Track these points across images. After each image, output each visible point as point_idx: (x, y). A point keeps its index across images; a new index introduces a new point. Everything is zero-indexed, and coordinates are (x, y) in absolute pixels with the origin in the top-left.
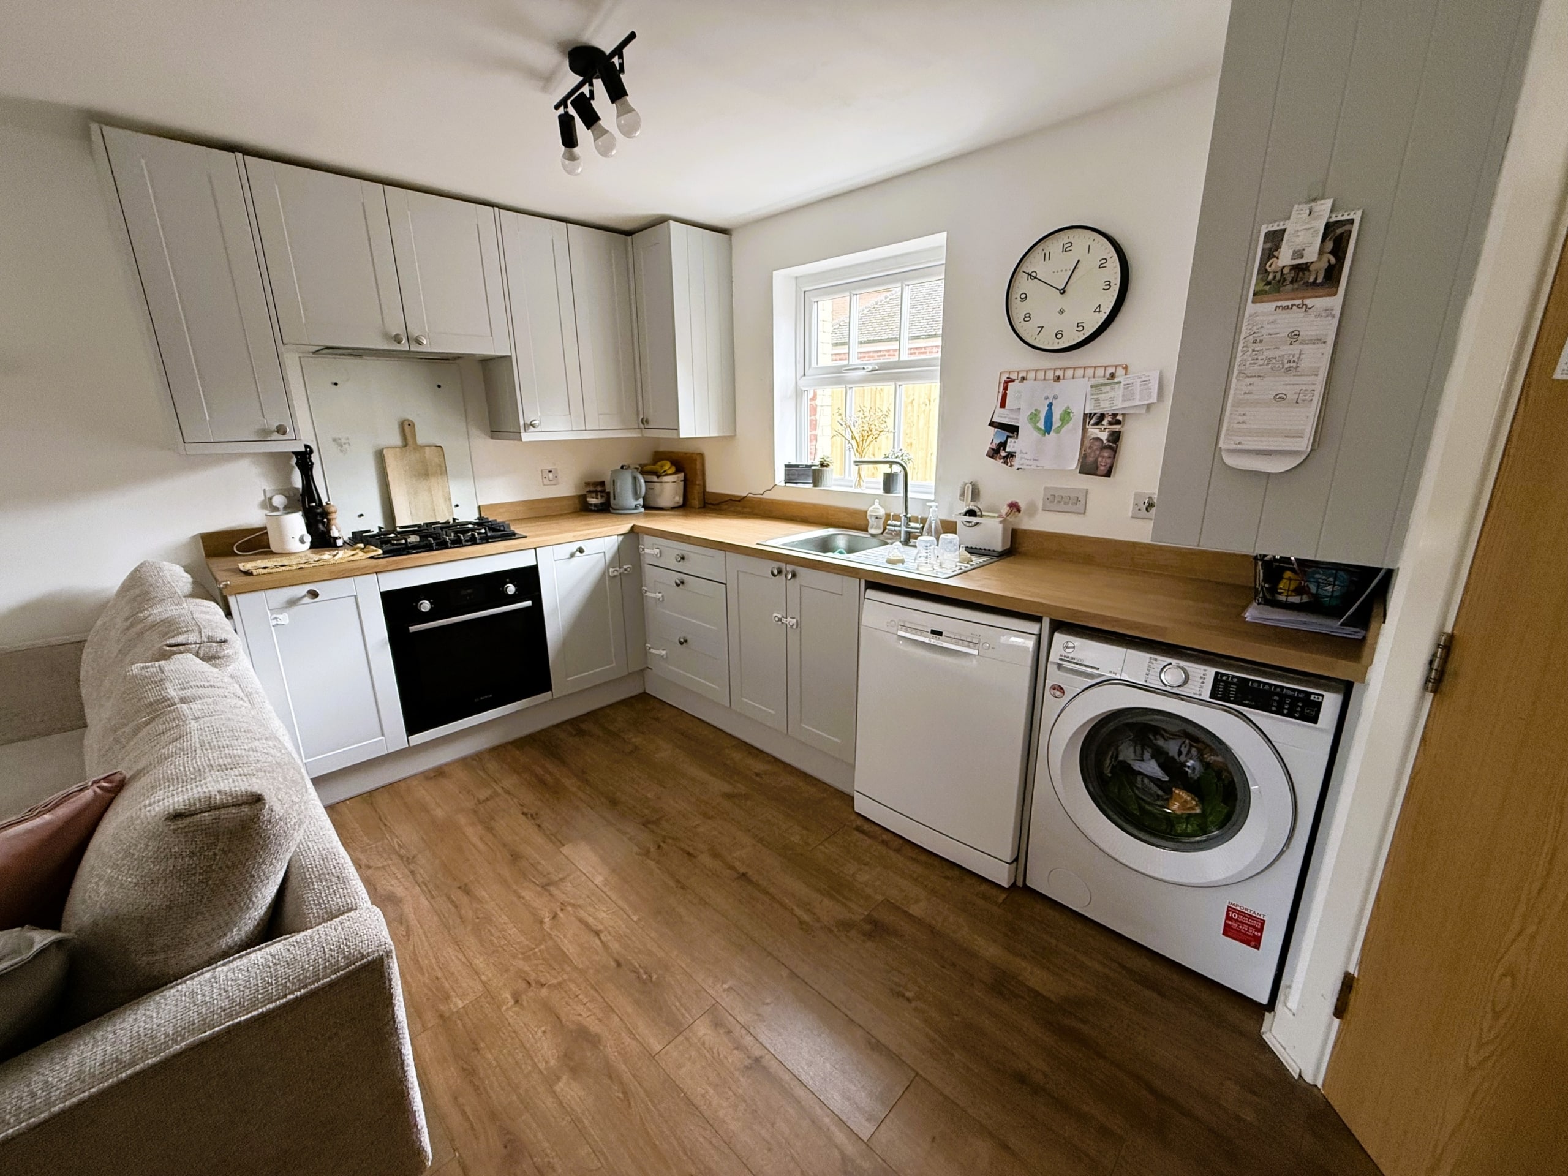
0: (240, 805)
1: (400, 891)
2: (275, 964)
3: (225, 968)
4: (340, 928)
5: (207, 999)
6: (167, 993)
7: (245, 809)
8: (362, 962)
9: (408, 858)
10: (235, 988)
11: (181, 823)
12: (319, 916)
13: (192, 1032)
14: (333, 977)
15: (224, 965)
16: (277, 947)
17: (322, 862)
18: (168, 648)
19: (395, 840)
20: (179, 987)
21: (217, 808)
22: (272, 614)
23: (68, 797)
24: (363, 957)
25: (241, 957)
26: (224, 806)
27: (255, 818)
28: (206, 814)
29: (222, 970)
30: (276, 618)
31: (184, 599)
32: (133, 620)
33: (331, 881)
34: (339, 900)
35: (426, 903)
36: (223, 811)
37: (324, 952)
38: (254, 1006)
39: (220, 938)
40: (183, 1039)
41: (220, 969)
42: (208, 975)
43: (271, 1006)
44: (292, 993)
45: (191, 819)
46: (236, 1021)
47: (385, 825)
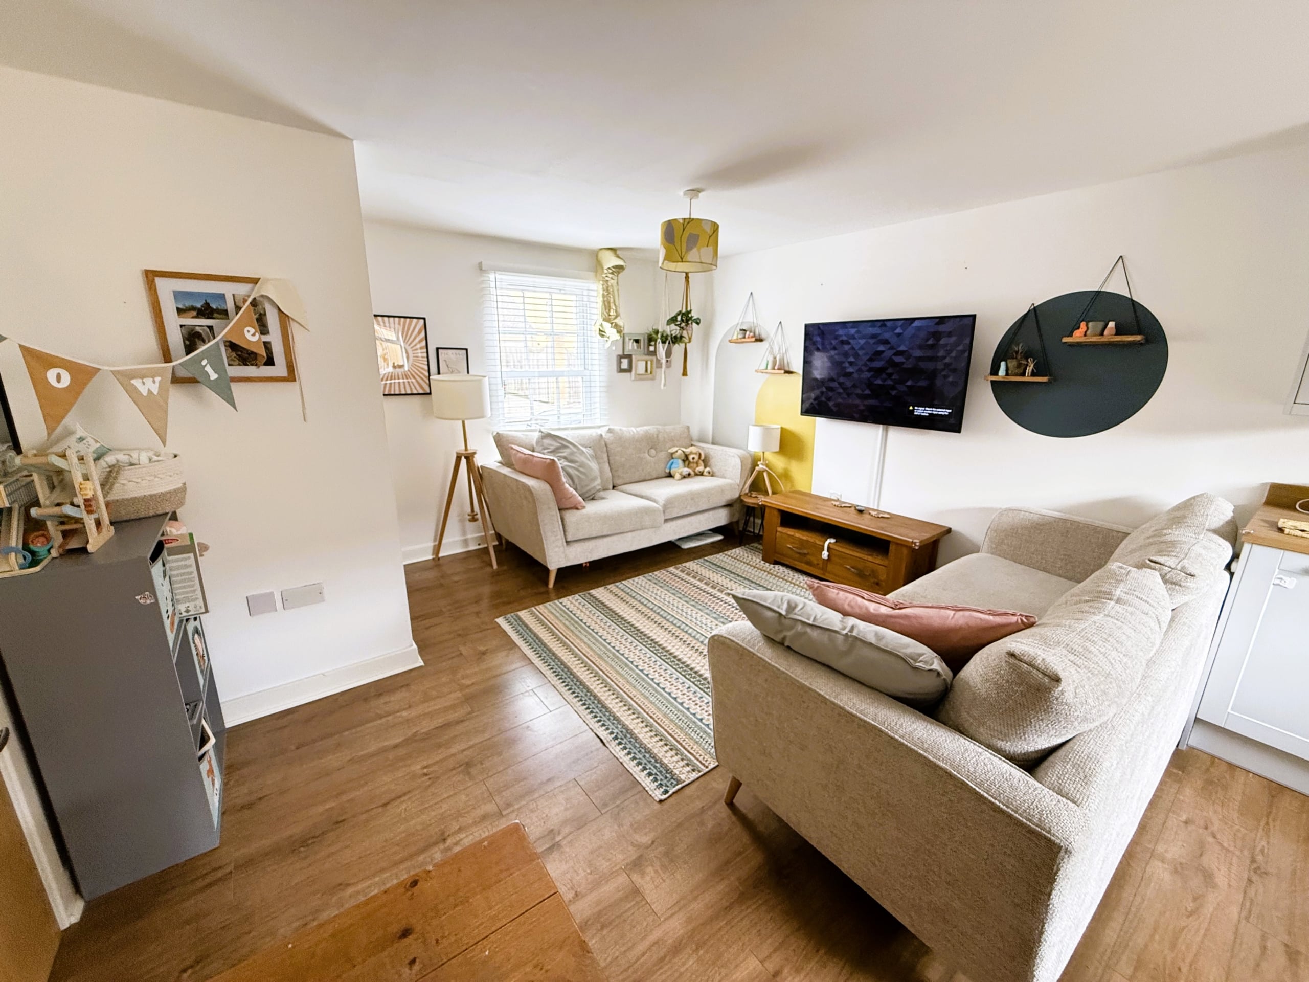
0: (1046, 675)
1: (1221, 879)
2: (1007, 780)
3: (989, 755)
4: (1055, 803)
5: (968, 759)
6: (961, 738)
7: (1046, 680)
8: (1046, 834)
9: (1259, 868)
10: (982, 768)
11: (1012, 660)
12: (1052, 784)
13: (951, 765)
14: (1024, 821)
15: (991, 754)
16: (1018, 774)
17: (1085, 758)
18: (1148, 562)
19: (1264, 843)
20: (967, 742)
21: (1033, 666)
22: (1279, 574)
23: (1006, 614)
24: (1049, 832)
25: (1000, 759)
26: (1038, 670)
27: (1049, 690)
28: (1026, 666)
29: (987, 755)
30: (1281, 579)
31: (1205, 531)
32: (1159, 533)
33: (1079, 774)
34: (1073, 789)
35: (1236, 916)
36: (1035, 671)
37: (1032, 803)
38: (980, 785)
39: (999, 739)
40: (946, 764)
41: (987, 753)
42: (980, 750)
43: (986, 795)
44: (1000, 802)
45: (1017, 662)
46: (968, 782)
47: (1267, 824)
